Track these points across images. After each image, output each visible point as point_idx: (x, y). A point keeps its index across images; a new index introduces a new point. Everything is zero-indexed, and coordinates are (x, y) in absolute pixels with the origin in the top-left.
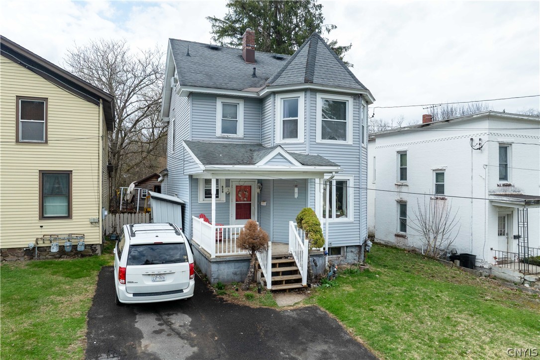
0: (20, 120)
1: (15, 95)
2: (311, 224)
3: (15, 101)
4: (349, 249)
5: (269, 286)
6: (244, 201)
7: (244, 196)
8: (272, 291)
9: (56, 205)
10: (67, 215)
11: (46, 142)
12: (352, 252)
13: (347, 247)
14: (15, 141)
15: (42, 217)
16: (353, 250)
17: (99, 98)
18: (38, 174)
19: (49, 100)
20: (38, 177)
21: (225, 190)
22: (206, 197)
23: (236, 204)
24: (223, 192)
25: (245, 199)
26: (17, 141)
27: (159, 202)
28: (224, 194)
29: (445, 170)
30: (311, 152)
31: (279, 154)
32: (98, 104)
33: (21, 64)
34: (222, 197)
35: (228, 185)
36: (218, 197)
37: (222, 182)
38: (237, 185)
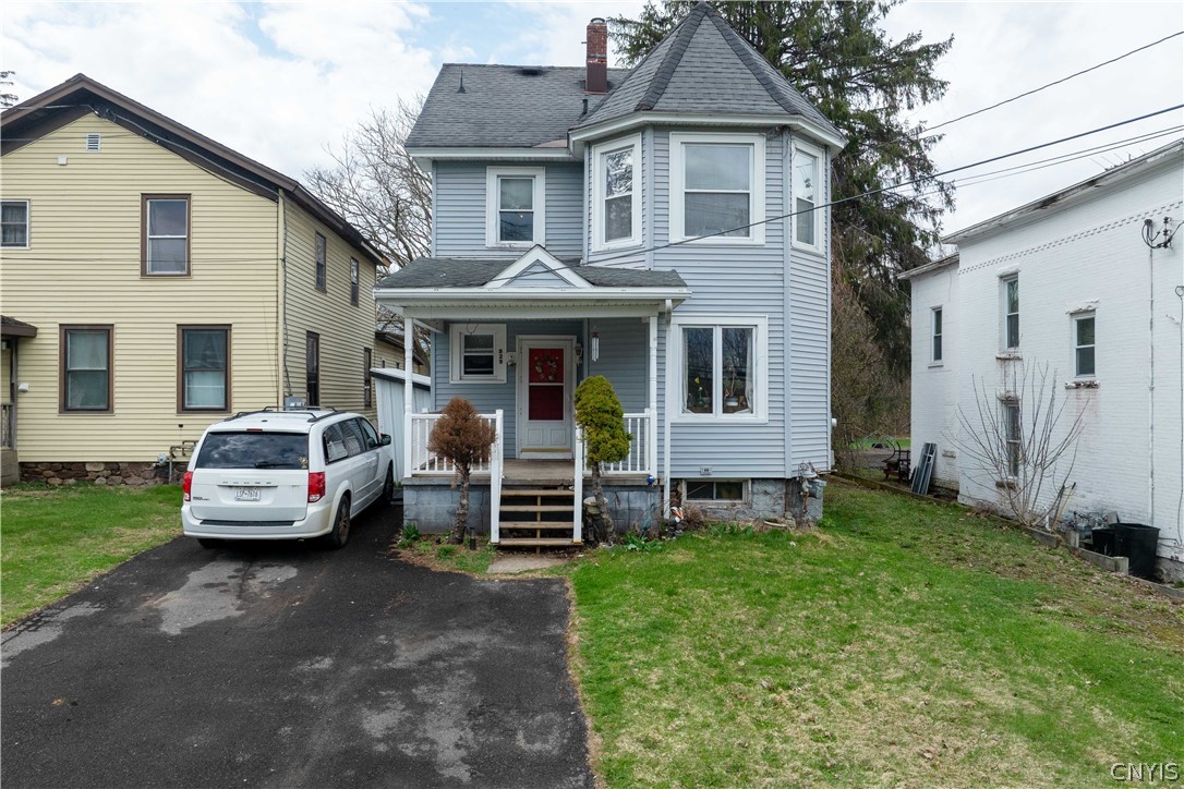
0: (149, 236)
1: (139, 193)
2: (589, 409)
3: (139, 204)
4: (757, 487)
5: (495, 538)
6: (550, 382)
7: (546, 370)
8: (499, 547)
9: (205, 389)
10: (222, 406)
11: (189, 274)
12: (766, 493)
13: (753, 480)
14: (139, 273)
15: (183, 408)
16: (770, 488)
17: (277, 188)
18: (175, 331)
19: (193, 198)
20: (175, 336)
21: (507, 357)
22: (466, 373)
23: (530, 387)
24: (501, 362)
25: (550, 378)
26: (144, 273)
27: (387, 384)
28: (504, 365)
29: (1094, 310)
30: (657, 263)
31: (538, 263)
32: (274, 199)
33: (148, 137)
34: (500, 373)
35: (511, 348)
36: (491, 373)
37: (500, 342)
38: (532, 347)
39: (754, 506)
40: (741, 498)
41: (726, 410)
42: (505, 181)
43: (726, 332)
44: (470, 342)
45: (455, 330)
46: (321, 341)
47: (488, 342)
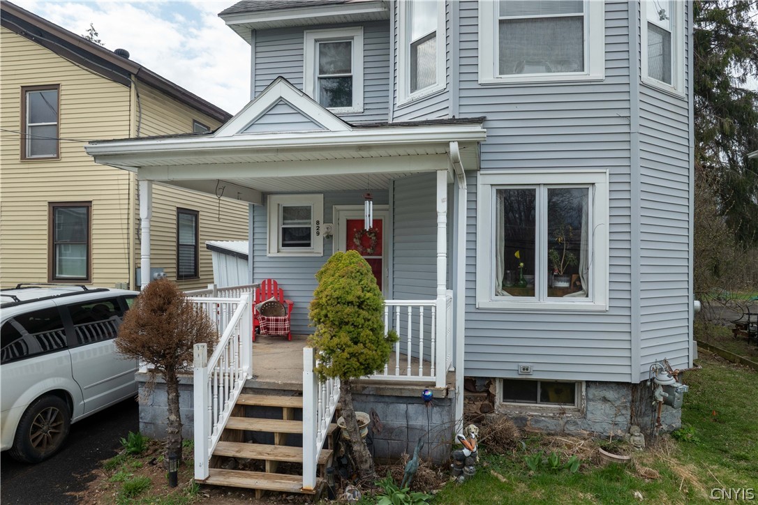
0: (28, 124)
1: (19, 86)
3: (19, 95)
4: (594, 392)
5: (201, 471)
6: (368, 254)
7: (365, 243)
9: (71, 257)
10: (85, 276)
11: (58, 157)
12: (605, 400)
13: (588, 383)
14: (19, 157)
15: (53, 278)
16: (611, 394)
17: (129, 74)
18: (47, 208)
19: (62, 88)
20: (46, 213)
21: (323, 229)
22: (284, 245)
24: (318, 234)
25: (369, 250)
26: (23, 157)
28: (321, 237)
30: (464, 110)
31: (281, 101)
32: (128, 84)
33: (26, 35)
34: (317, 243)
35: (328, 219)
36: (309, 245)
37: (317, 213)
38: (349, 218)
39: (589, 416)
40: (572, 402)
41: (553, 292)
42: (324, 46)
43: (552, 193)
44: (288, 212)
45: (274, 201)
46: (200, 217)
47: (305, 212)
